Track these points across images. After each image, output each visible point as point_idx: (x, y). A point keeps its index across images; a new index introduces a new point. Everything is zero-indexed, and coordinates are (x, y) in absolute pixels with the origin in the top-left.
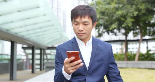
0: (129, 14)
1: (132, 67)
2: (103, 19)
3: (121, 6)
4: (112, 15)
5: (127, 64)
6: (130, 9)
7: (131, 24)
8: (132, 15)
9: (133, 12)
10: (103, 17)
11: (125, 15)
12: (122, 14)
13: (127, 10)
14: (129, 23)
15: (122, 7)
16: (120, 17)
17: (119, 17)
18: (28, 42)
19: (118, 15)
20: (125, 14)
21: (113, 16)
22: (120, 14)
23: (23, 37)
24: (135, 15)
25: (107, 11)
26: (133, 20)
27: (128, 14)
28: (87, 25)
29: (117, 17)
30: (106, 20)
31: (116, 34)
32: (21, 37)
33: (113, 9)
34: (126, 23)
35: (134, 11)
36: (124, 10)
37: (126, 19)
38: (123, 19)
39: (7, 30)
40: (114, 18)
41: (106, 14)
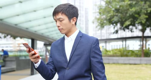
0: (143, 11)
1: (145, 63)
2: (117, 16)
3: (134, 3)
4: (126, 11)
5: (141, 60)
6: (144, 6)
7: (145, 20)
8: (146, 12)
9: (147, 9)
10: (117, 14)
11: (138, 12)
12: (136, 11)
13: (140, 7)
14: (142, 20)
15: (136, 4)
16: (134, 14)
17: (132, 14)
18: (48, 39)
19: (131, 12)
20: (139, 10)
21: (127, 13)
22: (133, 11)
23: (43, 35)
24: (149, 11)
25: (121, 8)
26: (147, 17)
27: (141, 11)
28: (62, 20)
29: (131, 14)
30: (120, 17)
31: (132, 31)
32: (41, 34)
33: (127, 6)
34: (140, 20)
35: (147, 7)
36: (137, 7)
37: (140, 16)
38: (136, 16)
39: (27, 29)
40: (128, 15)
41: (120, 11)
